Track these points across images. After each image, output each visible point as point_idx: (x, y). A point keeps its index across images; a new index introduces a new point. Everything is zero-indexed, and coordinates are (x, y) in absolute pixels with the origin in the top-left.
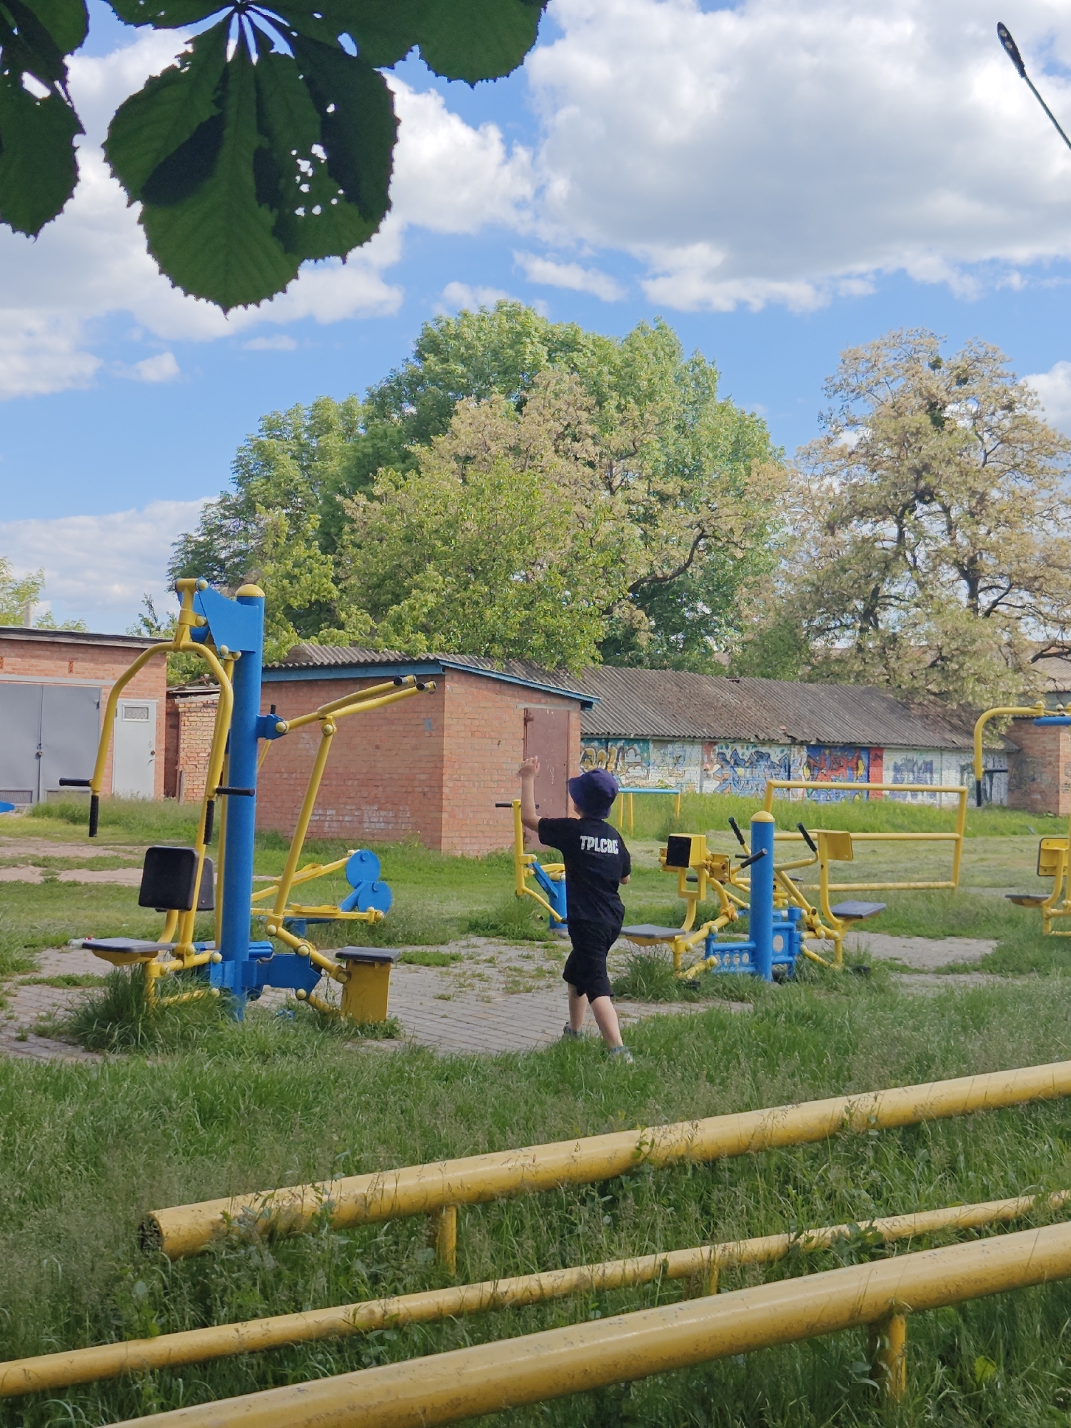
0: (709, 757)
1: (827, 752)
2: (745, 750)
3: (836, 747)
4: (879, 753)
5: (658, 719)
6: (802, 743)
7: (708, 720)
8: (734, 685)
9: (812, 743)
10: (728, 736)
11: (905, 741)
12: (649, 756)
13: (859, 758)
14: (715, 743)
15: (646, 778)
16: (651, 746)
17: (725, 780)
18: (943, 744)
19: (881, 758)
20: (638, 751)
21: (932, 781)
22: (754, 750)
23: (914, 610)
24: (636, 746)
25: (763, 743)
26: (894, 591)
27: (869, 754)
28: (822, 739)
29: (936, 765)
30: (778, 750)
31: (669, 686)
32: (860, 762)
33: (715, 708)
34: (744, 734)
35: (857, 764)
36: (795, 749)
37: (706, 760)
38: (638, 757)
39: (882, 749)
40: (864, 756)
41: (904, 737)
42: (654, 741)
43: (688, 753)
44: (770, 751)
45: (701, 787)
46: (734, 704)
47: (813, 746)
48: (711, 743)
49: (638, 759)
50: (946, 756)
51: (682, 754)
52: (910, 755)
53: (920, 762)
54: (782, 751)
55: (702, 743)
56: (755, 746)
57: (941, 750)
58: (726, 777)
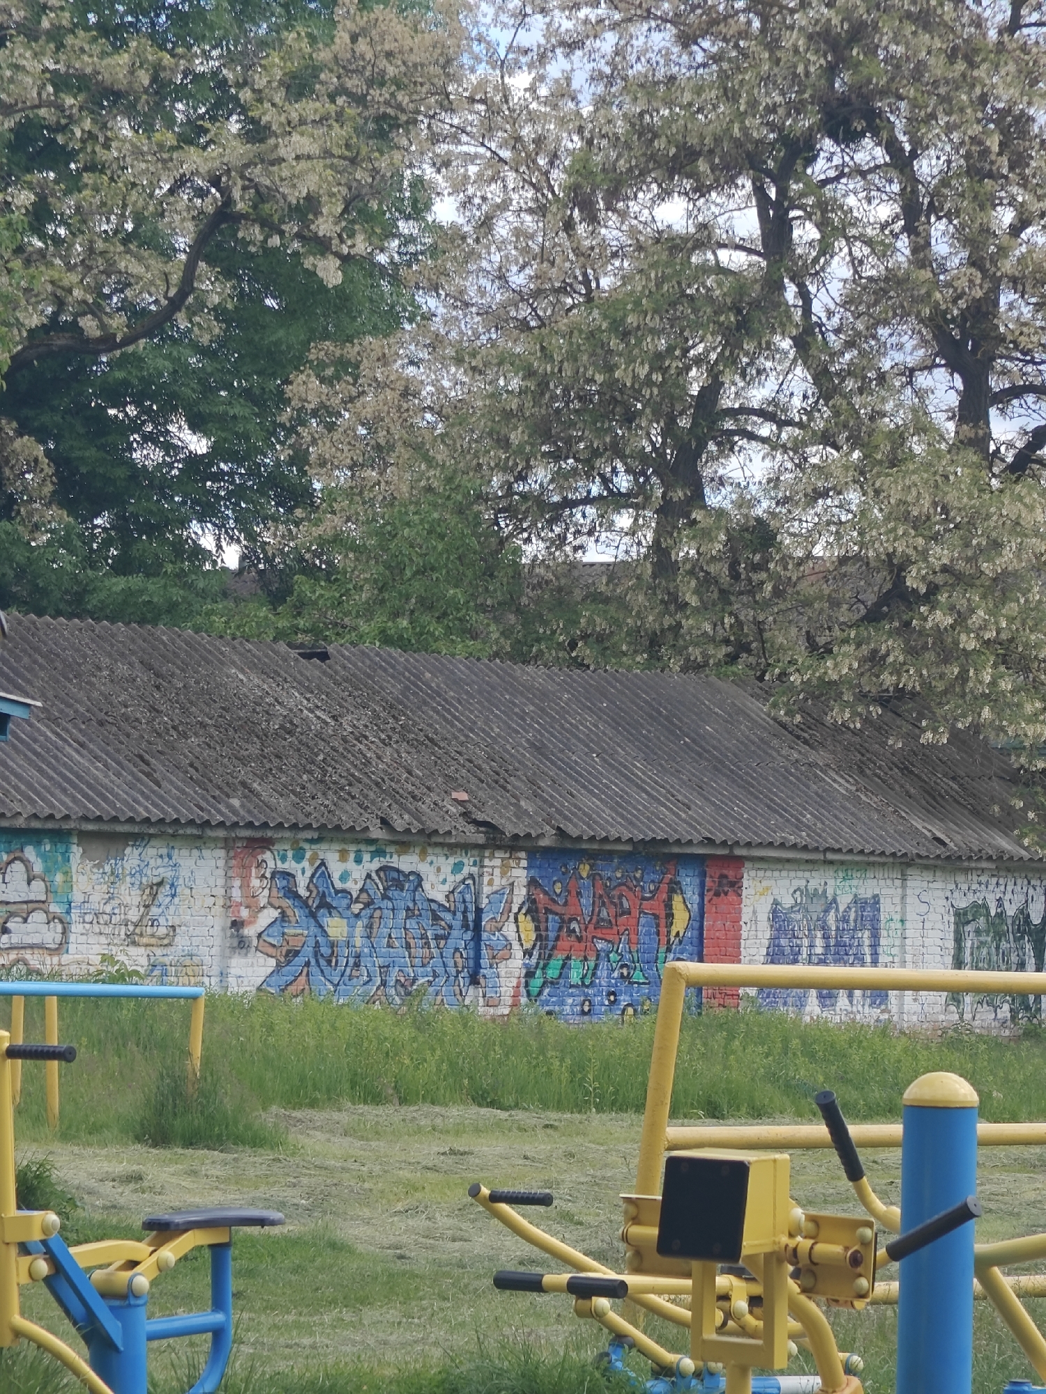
0: (245, 885)
1: (585, 870)
2: (350, 865)
3: (609, 855)
4: (731, 873)
5: (97, 770)
6: (513, 845)
7: (243, 773)
8: (312, 668)
9: (544, 843)
10: (303, 821)
11: (803, 838)
12: (68, 883)
13: (675, 888)
14: (266, 844)
15: (61, 948)
16: (76, 851)
17: (293, 954)
18: (910, 848)
19: (736, 885)
20: (38, 867)
21: (875, 954)
22: (376, 864)
23: (816, 453)
24: (30, 852)
25: (403, 843)
26: (758, 395)
27: (703, 875)
28: (573, 831)
29: (888, 909)
30: (446, 864)
31: (122, 669)
32: (677, 901)
33: (264, 736)
34: (348, 815)
35: (668, 906)
36: (494, 862)
37: (236, 894)
38: (38, 886)
39: (740, 860)
40: (689, 882)
41: (799, 826)
42: (84, 836)
43: (184, 872)
44: (424, 868)
45: (223, 975)
46: (316, 726)
47: (547, 851)
48: (251, 840)
49: (37, 890)
50: (917, 882)
51: (168, 874)
52: (815, 880)
53: (844, 900)
54: (458, 867)
55: (227, 844)
56: (379, 853)
57: (904, 864)
58: (295, 943)
